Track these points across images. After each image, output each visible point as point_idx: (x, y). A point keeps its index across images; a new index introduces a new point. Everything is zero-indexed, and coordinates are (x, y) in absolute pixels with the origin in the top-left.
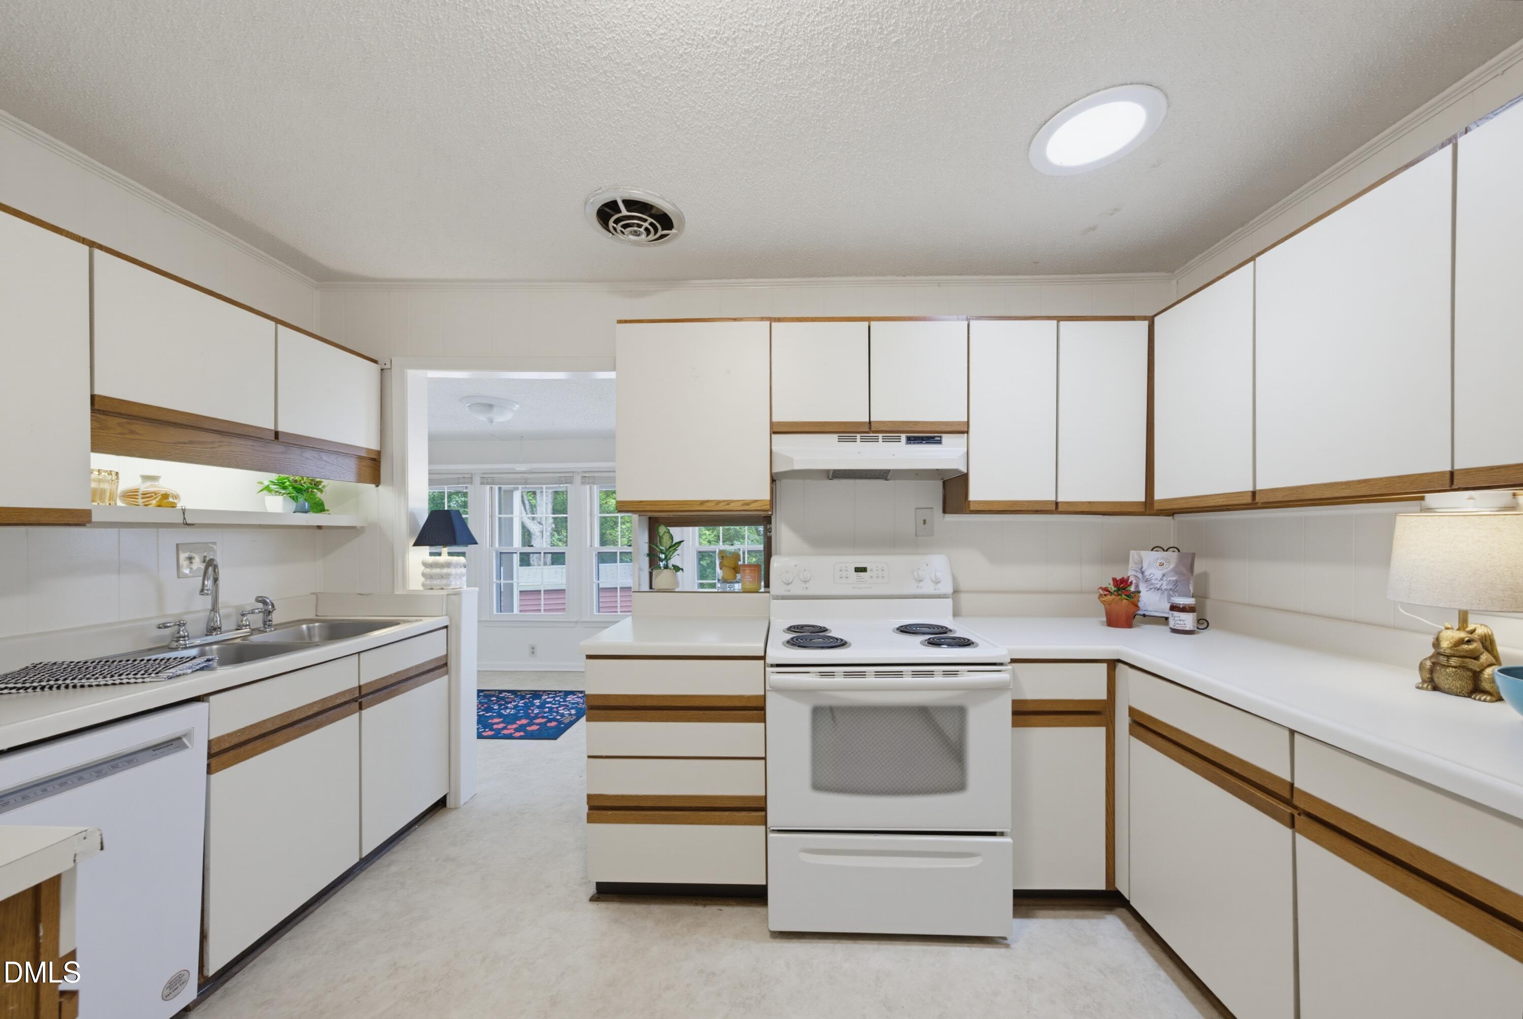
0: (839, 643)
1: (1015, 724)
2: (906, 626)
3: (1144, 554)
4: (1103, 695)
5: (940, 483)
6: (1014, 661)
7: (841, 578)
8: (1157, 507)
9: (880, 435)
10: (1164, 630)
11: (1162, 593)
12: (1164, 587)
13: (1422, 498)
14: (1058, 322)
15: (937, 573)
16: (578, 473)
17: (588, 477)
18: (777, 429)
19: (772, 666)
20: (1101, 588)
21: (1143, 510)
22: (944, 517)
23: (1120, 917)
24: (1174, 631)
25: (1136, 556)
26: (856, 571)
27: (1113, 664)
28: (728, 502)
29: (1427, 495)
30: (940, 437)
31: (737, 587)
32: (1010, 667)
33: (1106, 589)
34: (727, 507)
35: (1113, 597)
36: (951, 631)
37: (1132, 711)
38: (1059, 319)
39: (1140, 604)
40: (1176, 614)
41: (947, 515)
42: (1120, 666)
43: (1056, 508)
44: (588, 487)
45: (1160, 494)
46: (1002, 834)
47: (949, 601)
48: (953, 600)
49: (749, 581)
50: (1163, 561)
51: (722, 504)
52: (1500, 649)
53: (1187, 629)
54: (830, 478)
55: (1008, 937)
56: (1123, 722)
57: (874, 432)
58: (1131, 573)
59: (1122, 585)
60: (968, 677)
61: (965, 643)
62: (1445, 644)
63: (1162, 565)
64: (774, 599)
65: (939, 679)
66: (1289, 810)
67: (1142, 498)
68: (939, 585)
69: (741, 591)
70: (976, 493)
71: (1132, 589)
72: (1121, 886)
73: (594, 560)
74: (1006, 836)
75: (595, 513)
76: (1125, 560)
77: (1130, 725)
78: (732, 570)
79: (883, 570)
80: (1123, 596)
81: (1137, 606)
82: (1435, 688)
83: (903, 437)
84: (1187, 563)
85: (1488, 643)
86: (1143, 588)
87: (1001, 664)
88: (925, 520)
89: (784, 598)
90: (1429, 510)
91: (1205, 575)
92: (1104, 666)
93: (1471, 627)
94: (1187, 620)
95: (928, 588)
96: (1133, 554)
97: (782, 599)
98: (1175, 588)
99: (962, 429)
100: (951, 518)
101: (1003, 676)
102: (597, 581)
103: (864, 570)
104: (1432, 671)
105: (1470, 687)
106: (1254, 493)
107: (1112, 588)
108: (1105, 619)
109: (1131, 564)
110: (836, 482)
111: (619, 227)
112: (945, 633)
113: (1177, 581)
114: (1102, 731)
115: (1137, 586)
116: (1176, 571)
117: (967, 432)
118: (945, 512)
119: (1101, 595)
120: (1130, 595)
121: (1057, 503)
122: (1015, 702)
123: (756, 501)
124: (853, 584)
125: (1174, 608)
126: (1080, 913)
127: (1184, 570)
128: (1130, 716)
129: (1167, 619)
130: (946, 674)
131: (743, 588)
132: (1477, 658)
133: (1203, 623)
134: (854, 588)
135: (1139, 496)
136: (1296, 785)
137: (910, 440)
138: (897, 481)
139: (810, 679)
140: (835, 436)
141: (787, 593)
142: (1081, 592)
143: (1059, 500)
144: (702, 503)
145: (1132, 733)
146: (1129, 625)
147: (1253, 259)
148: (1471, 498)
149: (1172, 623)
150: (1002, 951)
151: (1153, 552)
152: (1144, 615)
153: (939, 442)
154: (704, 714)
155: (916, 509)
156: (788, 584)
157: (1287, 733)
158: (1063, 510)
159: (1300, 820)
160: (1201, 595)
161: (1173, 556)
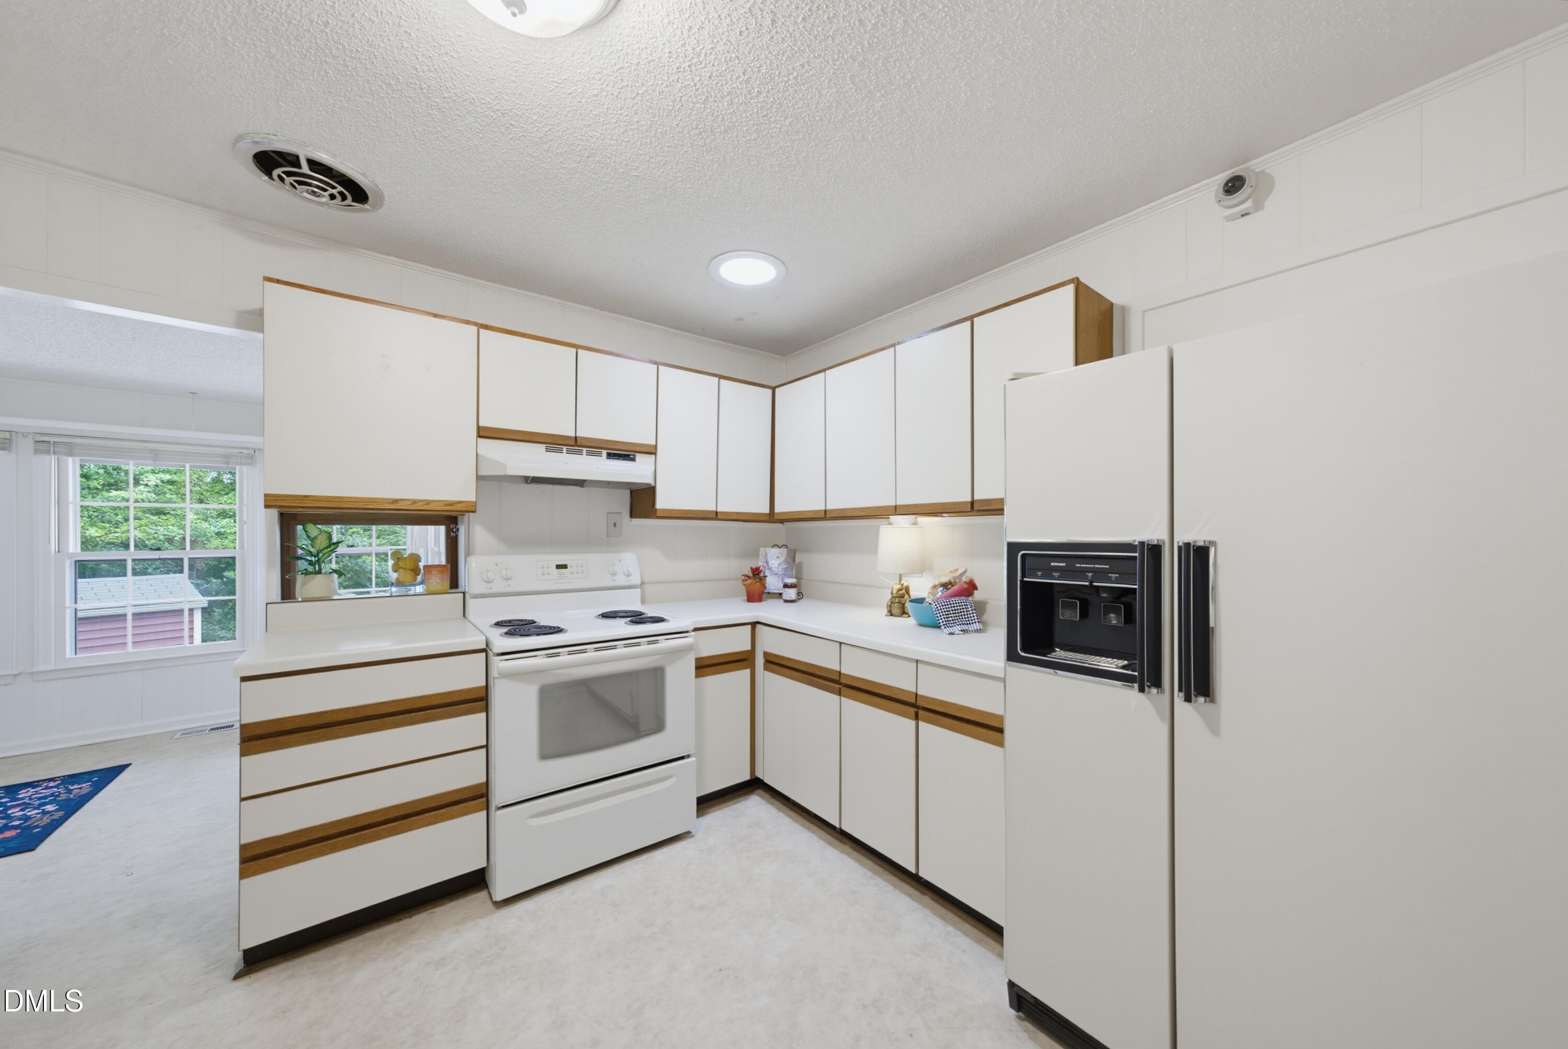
0: (556, 630)
1: (698, 676)
2: (606, 613)
3: (768, 550)
4: (748, 647)
5: (628, 492)
6: (696, 630)
7: (543, 574)
8: (776, 517)
9: (585, 449)
10: (780, 602)
11: (779, 577)
12: (779, 573)
13: (889, 518)
14: (719, 379)
15: (629, 568)
16: (25, 435)
17: (55, 443)
18: (484, 433)
19: (499, 655)
20: (743, 575)
21: (768, 519)
22: (631, 521)
23: (758, 795)
24: (786, 601)
25: (763, 552)
26: (557, 568)
27: (754, 625)
28: (428, 502)
29: (891, 517)
30: (635, 456)
31: (419, 589)
32: (693, 633)
33: (746, 576)
34: (427, 507)
35: (751, 580)
36: (644, 614)
37: (766, 654)
38: (721, 377)
39: (767, 585)
40: (787, 590)
41: (633, 519)
42: (758, 626)
43: (715, 516)
44: (53, 458)
45: (777, 509)
46: (688, 756)
47: (638, 591)
48: (641, 590)
49: (437, 583)
50: (779, 555)
51: (419, 504)
52: (911, 593)
53: (792, 599)
54: (529, 482)
55: (691, 831)
56: (760, 661)
57: (578, 446)
58: (760, 564)
59: (756, 572)
60: (665, 644)
61: (660, 620)
62: (895, 592)
63: (778, 557)
64: (472, 598)
65: (644, 648)
66: (837, 686)
67: (767, 511)
68: (630, 578)
69: (425, 593)
70: (661, 503)
71: (762, 575)
72: (759, 774)
73: (69, 573)
74: (692, 757)
75: (71, 499)
76: (756, 555)
77: (764, 664)
78: (412, 573)
79: (582, 567)
80: (758, 580)
81: (765, 587)
82: (891, 615)
83: (604, 453)
84: (792, 555)
85: (907, 590)
86: (767, 573)
87: (687, 632)
88: (615, 523)
89: (483, 596)
90: (890, 524)
91: (800, 564)
92: (749, 627)
93: (902, 582)
94: (791, 594)
95: (621, 580)
96: (762, 550)
97: (482, 597)
98: (785, 575)
99: (652, 451)
100: (637, 522)
101: (689, 640)
102: (74, 606)
103: (565, 567)
104: (890, 606)
105: (901, 612)
106: (825, 511)
107: (750, 574)
108: (746, 598)
109: (761, 557)
110: (533, 486)
111: (289, 180)
112: (641, 615)
113: (786, 568)
114: (747, 672)
115: (764, 573)
116: (786, 561)
117: (655, 454)
118: (632, 516)
119: (744, 581)
120: (760, 579)
121: (717, 513)
122: (697, 660)
123: (460, 502)
124: (556, 580)
125: (786, 586)
126: (735, 801)
127: (790, 561)
128: (764, 657)
129: (781, 594)
130: (649, 643)
131: (426, 590)
132: (903, 597)
133: (800, 595)
134: (556, 583)
135: (766, 510)
136: (842, 672)
137: (610, 456)
138: (590, 488)
139: (539, 661)
140: (544, 446)
141: (488, 591)
142: (729, 579)
143: (718, 511)
144: (395, 501)
145: (766, 669)
146: (760, 600)
147: (824, 370)
148: (903, 519)
149: (785, 597)
150: (690, 840)
151: (773, 549)
152: (768, 593)
153: (633, 460)
154: (416, 715)
155: (608, 513)
156: (489, 582)
157: (838, 645)
158: (721, 518)
159: (844, 689)
160: (799, 578)
161: (785, 551)
